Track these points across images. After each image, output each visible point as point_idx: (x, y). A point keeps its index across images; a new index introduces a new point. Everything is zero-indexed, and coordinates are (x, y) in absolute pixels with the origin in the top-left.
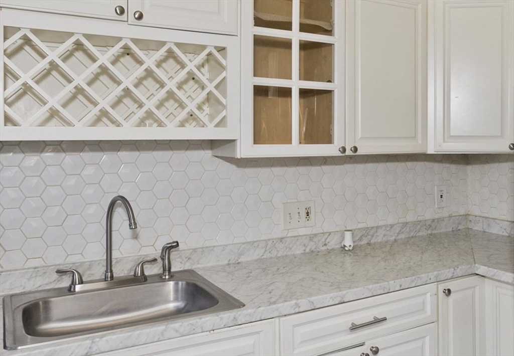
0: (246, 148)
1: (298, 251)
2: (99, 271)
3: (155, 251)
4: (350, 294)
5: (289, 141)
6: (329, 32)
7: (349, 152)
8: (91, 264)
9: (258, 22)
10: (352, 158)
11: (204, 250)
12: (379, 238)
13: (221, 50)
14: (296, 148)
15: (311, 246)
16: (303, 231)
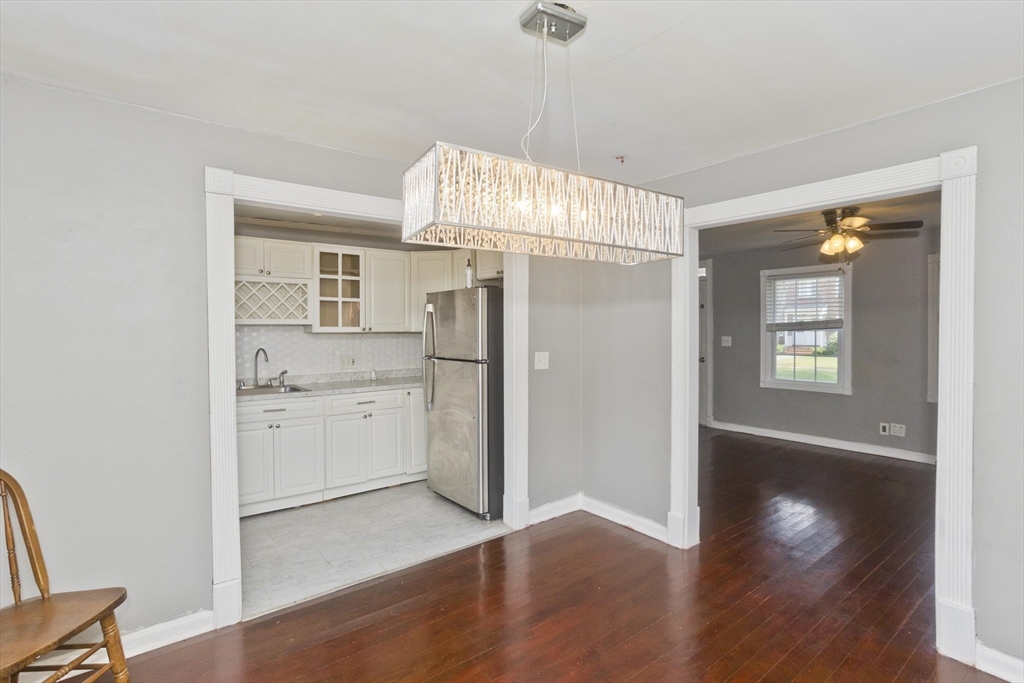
0: (317, 328)
1: (348, 380)
2: (252, 382)
3: (277, 375)
4: (358, 390)
5: (337, 325)
6: (358, 275)
7: (367, 331)
8: (248, 379)
9: (322, 272)
10: (368, 333)
11: (300, 376)
12: (393, 375)
13: (305, 285)
14: (340, 329)
15: (355, 378)
16: (350, 371)
